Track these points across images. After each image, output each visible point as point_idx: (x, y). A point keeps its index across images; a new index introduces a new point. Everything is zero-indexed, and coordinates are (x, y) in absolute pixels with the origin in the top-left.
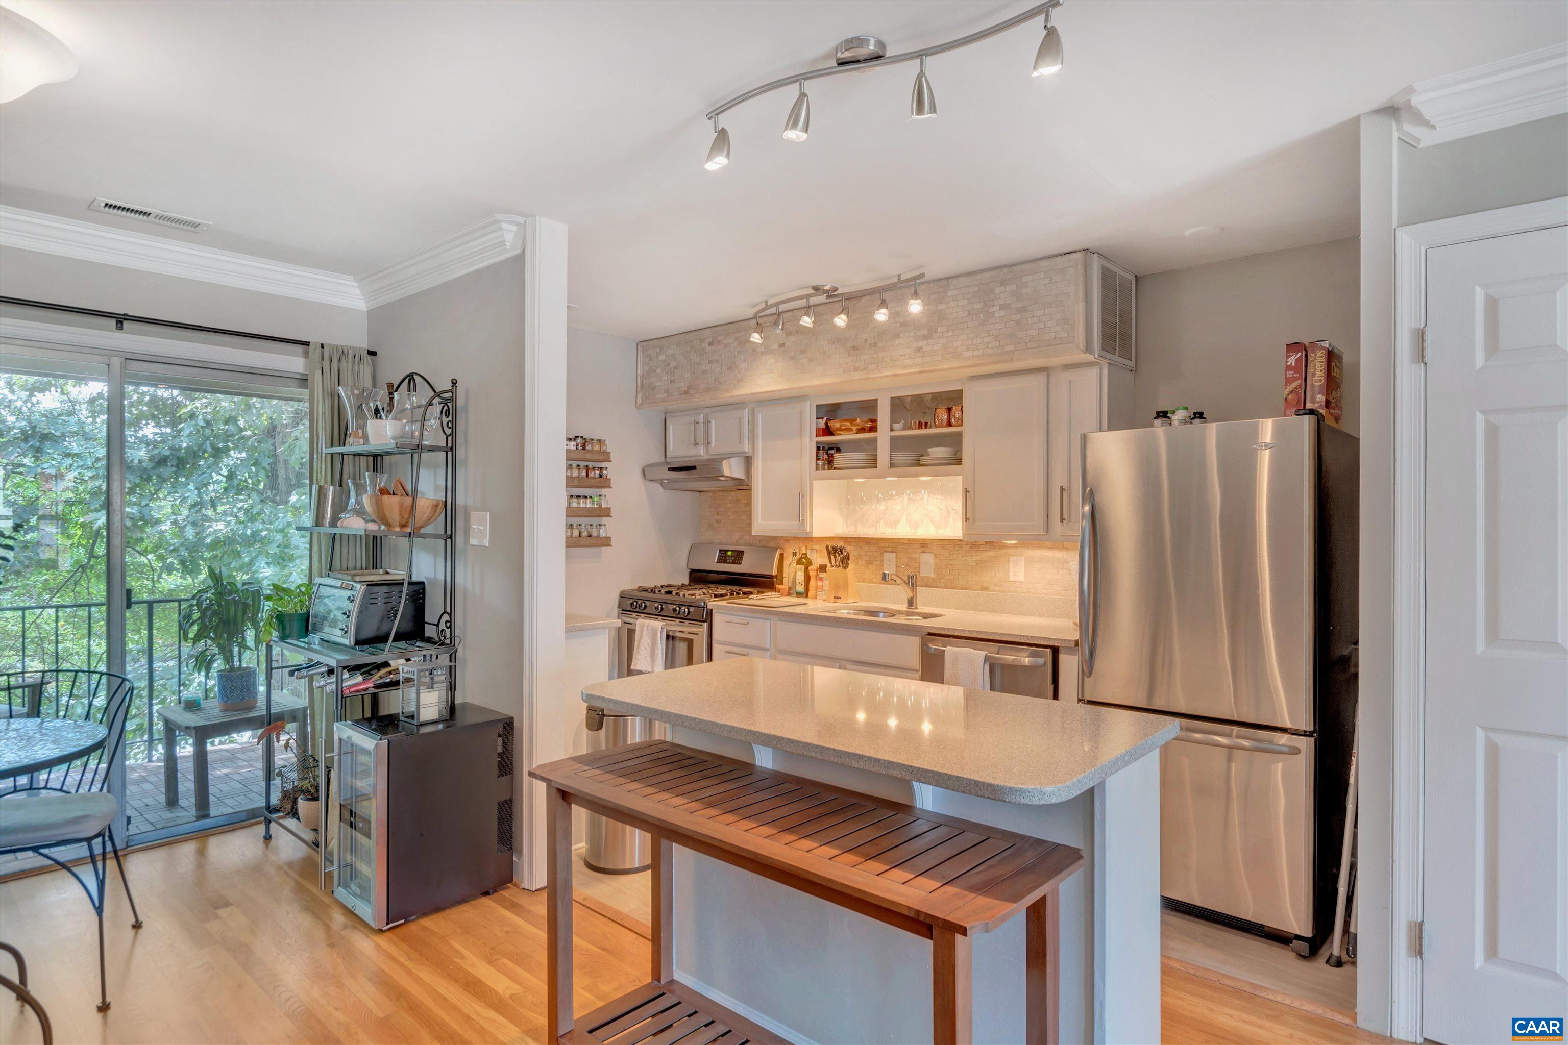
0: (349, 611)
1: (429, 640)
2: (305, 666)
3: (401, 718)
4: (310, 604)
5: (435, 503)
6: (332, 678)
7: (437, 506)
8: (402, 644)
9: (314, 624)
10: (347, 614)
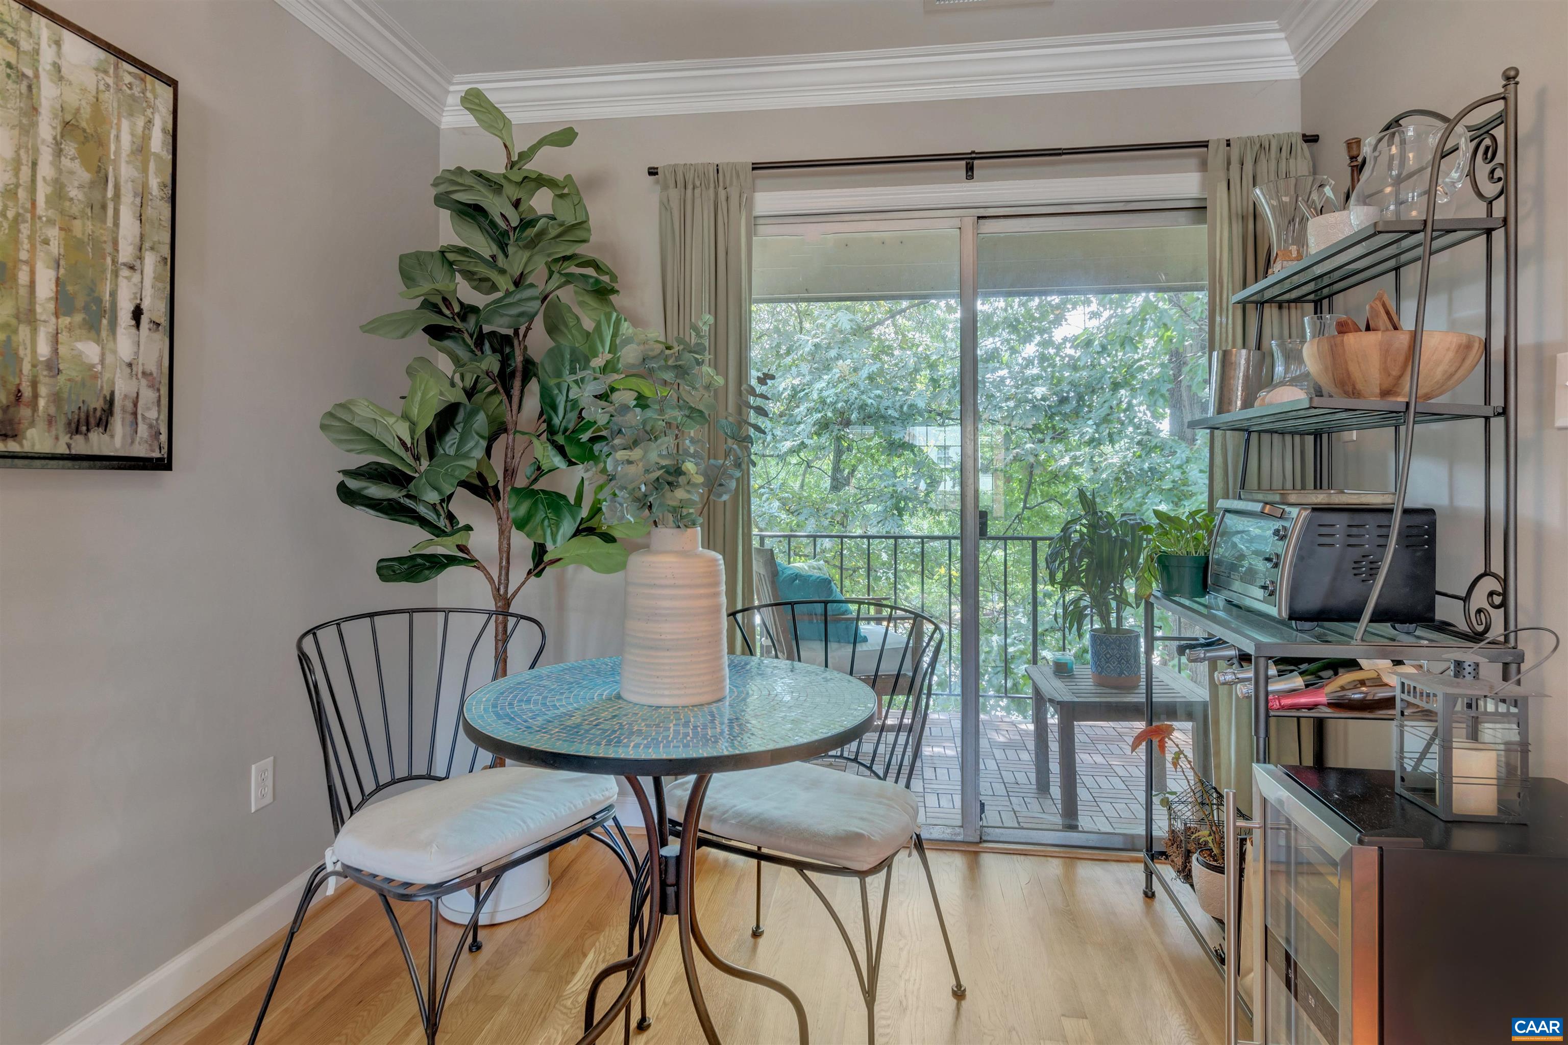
0: (1278, 556)
1: (1444, 627)
2: (1202, 641)
3: (1399, 788)
4: (1210, 544)
5: (1464, 340)
6: (1247, 671)
7: (1468, 347)
8: (1386, 628)
9: (1217, 575)
10: (1274, 561)
